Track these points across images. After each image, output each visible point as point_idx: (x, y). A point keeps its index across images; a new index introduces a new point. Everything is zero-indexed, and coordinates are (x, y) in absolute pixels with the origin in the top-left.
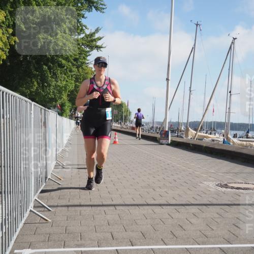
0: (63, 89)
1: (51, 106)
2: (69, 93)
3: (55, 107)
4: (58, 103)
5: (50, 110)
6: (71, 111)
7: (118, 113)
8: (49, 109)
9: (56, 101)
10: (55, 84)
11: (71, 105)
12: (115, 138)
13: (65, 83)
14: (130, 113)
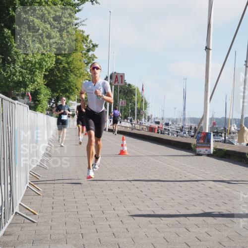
0: (37, 66)
1: (18, 95)
2: (47, 73)
3: (24, 96)
4: (28, 89)
5: (16, 102)
6: (49, 102)
7: (127, 104)
8: (15, 99)
9: (26, 86)
10: (24, 58)
11: (49, 93)
12: (122, 145)
13: (39, 57)
14: (146, 104)
